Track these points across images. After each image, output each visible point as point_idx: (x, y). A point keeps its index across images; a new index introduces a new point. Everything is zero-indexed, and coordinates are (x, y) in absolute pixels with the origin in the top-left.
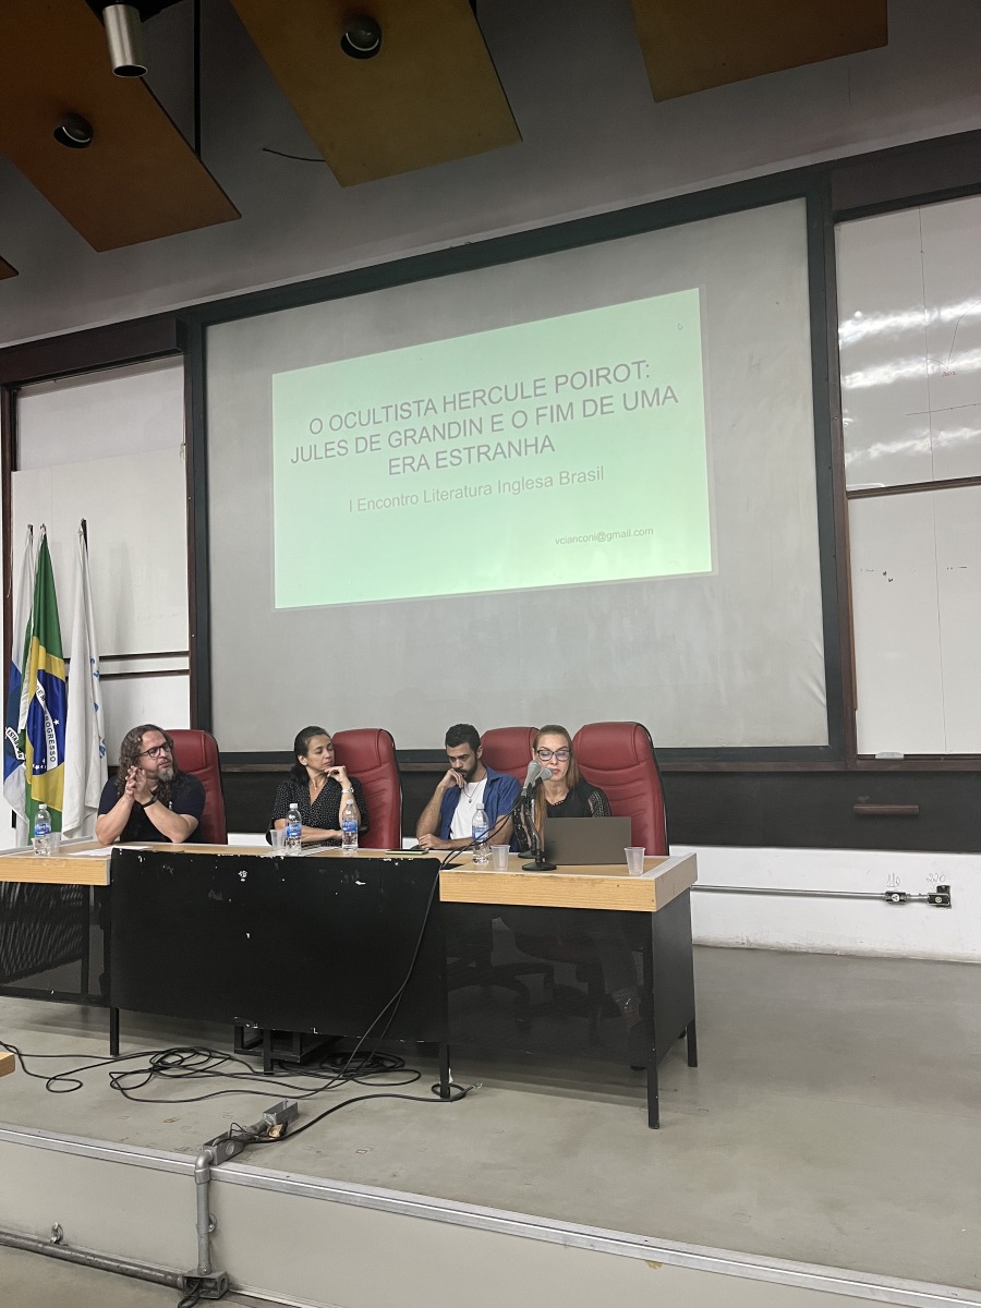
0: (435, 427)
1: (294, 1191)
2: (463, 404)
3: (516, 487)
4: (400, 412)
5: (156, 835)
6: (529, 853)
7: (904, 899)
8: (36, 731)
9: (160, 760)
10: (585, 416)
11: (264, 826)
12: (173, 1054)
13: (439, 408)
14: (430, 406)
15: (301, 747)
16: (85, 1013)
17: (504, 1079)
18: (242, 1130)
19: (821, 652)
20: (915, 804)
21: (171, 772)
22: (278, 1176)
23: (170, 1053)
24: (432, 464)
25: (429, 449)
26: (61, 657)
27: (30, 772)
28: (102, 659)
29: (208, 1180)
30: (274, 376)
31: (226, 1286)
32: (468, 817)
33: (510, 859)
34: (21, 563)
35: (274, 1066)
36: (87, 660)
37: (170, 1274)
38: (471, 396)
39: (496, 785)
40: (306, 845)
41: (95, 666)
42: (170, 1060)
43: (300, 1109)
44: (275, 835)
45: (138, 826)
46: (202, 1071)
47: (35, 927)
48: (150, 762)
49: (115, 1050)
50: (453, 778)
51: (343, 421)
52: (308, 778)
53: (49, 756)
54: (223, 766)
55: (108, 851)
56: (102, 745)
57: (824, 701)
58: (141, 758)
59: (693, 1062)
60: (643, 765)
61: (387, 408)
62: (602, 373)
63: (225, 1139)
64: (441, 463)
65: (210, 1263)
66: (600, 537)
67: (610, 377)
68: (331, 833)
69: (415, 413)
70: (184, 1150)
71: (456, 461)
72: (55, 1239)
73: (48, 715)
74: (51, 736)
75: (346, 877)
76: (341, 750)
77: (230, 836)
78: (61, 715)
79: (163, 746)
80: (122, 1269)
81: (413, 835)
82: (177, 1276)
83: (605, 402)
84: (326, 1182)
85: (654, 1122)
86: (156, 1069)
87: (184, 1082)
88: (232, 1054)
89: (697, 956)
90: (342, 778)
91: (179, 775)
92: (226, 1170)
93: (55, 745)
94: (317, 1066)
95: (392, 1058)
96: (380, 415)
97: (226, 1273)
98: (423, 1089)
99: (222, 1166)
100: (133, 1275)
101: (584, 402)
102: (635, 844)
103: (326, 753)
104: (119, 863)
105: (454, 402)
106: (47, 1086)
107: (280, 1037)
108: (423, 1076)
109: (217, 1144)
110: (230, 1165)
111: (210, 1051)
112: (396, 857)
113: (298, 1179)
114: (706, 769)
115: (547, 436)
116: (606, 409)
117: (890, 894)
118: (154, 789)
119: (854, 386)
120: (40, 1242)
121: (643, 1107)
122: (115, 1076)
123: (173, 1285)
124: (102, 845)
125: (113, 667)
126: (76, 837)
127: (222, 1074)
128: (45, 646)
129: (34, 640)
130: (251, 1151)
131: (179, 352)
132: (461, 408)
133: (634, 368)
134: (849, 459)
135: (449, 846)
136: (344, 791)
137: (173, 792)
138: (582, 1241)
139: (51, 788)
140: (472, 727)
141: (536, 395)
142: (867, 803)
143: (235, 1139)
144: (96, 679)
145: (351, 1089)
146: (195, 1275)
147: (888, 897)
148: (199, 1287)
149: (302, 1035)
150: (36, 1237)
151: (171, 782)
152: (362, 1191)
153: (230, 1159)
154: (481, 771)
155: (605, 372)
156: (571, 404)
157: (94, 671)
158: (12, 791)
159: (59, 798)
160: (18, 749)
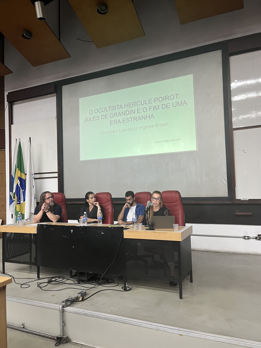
0: (122, 112)
1: (85, 315)
2: (130, 106)
3: (144, 128)
4: (113, 108)
5: (49, 220)
6: (147, 225)
7: (249, 238)
8: (18, 193)
9: (50, 201)
10: (162, 109)
11: (77, 218)
12: (54, 278)
13: (123, 107)
14: (121, 106)
15: (87, 197)
16: (31, 267)
17: (141, 286)
18: (72, 298)
19: (226, 171)
20: (251, 212)
21: (53, 204)
22: (81, 311)
23: (53, 278)
24: (122, 122)
25: (121, 118)
26: (24, 173)
27: (16, 204)
28: (35, 174)
29: (63, 312)
30: (80, 99)
31: (67, 340)
32: (131, 216)
33: (142, 227)
34: (14, 149)
35: (80, 281)
36: (31, 174)
37: (53, 336)
38: (132, 104)
39: (139, 207)
40: (88, 223)
41: (33, 176)
42: (53, 279)
43: (87, 293)
44: (80, 220)
45: (45, 218)
46: (61, 282)
47: (17, 244)
48: (48, 201)
49: (38, 277)
50: (127, 205)
51: (98, 111)
52: (89, 205)
53: (21, 200)
54: (66, 202)
55: (36, 224)
56: (35, 196)
57: (227, 185)
58: (45, 200)
59: (191, 281)
60: (178, 202)
61: (110, 107)
62: (166, 97)
63: (67, 301)
64: (124, 122)
65: (63, 333)
66: (166, 141)
67: (169, 98)
68: (95, 220)
69: (117, 108)
70: (56, 304)
71: (128, 121)
72: (23, 327)
73: (21, 188)
74: (22, 194)
75: (99, 231)
76: (97, 198)
77: (68, 221)
78: (24, 189)
79: (51, 197)
80: (40, 335)
81: (117, 220)
82: (55, 337)
83: (168, 105)
84: (93, 312)
85: (181, 297)
86: (49, 282)
87: (57, 286)
88: (69, 278)
89: (193, 253)
90: (98, 205)
91: (55, 204)
92: (68, 309)
93: (23, 196)
94: (91, 281)
95: (111, 280)
96: (108, 109)
97: (67, 336)
98: (119, 288)
99: (66, 308)
100: (43, 336)
101: (162, 105)
102: (176, 223)
103: (93, 199)
104: (39, 228)
105: (127, 105)
106: (21, 286)
107: (82, 274)
108: (119, 285)
109: (65, 302)
110: (69, 308)
111: (63, 277)
112: (112, 226)
113: (86, 311)
114: (195, 203)
115: (152, 114)
116: (168, 107)
117: (245, 236)
118: (49, 208)
119: (235, 100)
120: (19, 327)
121: (178, 293)
122: (39, 284)
123: (54, 339)
124: (35, 223)
125: (38, 176)
126: (28, 221)
127: (67, 284)
128: (20, 170)
129: (17, 168)
130: (74, 304)
131: (55, 93)
132: (129, 107)
133: (175, 96)
134: (233, 119)
135: (126, 223)
136: (98, 209)
137: (54, 209)
138: (162, 329)
139: (22, 208)
140: (132, 192)
141: (149, 103)
142: (239, 212)
143: (70, 301)
144: (33, 179)
145: (101, 288)
146: (59, 336)
147: (244, 237)
148: (60, 340)
149: (87, 273)
150: (18, 326)
151: (53, 206)
152: (103, 315)
153: (68, 306)
154: (135, 203)
155: (168, 97)
156: (158, 106)
157: (33, 177)
158: (11, 209)
159: (24, 210)
160: (13, 198)
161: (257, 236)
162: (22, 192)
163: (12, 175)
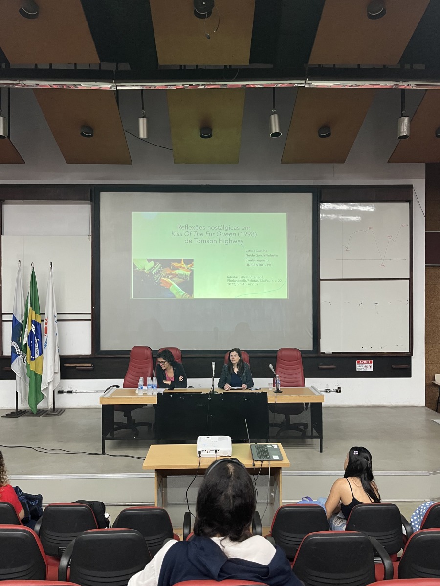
7: (330, 391)
27: (29, 359)
36: (53, 317)
55: (155, 392)
57: (312, 336)
78: (40, 337)
85: (321, 451)
93: (38, 348)
104: (162, 397)
117: (327, 390)
128: (35, 311)
131: (88, 199)
142: (322, 365)
158: (16, 367)
159: (39, 369)
160: (18, 350)
161: (337, 388)
162: (36, 342)
163: (13, 316)
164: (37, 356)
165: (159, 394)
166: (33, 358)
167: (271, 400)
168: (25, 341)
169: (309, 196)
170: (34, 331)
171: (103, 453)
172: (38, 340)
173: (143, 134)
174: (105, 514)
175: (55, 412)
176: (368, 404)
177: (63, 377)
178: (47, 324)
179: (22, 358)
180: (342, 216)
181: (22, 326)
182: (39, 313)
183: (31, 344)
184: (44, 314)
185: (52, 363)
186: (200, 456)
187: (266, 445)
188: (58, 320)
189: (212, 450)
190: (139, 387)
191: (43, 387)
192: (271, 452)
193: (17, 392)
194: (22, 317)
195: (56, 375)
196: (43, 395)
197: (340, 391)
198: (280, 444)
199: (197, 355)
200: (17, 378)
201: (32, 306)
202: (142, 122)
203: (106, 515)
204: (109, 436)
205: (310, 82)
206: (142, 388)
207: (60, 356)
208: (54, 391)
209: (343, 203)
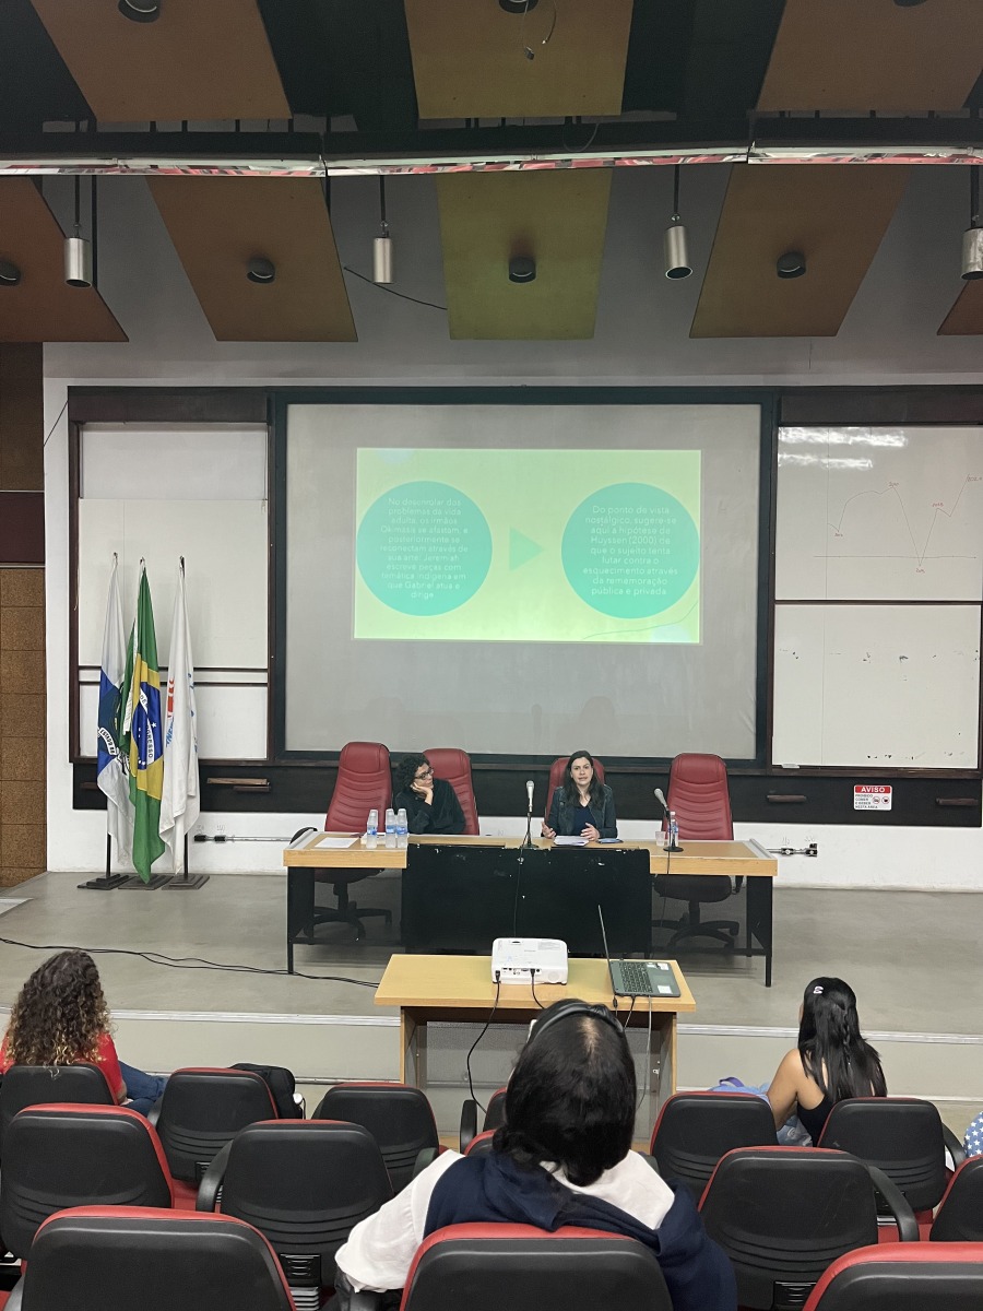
7: (793, 852)
26: (157, 670)
27: (135, 767)
36: (186, 676)
56: (196, 744)
74: (149, 736)
75: (592, 860)
78: (157, 720)
85: (768, 983)
117: (785, 850)
128: (147, 662)
129: (139, 654)
131: (263, 420)
139: (150, 780)
142: (775, 794)
144: (192, 691)
147: (783, 852)
157: (191, 681)
158: (107, 781)
159: (156, 787)
160: (110, 746)
161: (808, 847)
162: (150, 729)
163: (102, 673)
164: (151, 760)
165: (411, 847)
166: (144, 763)
167: (657, 867)
168: (126, 727)
169: (752, 414)
170: (144, 705)
171: (291, 971)
172: (154, 725)
173: (382, 274)
174: (295, 1096)
175: (189, 881)
176: (880, 883)
177: (207, 806)
178: (171, 690)
179: (120, 764)
180: (828, 457)
181: (120, 696)
182: (155, 667)
183: (138, 733)
184: (167, 669)
185: (183, 777)
186: (498, 983)
187: (643, 964)
188: (195, 684)
189: (525, 970)
190: (369, 831)
191: (163, 827)
192: (653, 979)
193: (109, 837)
194: (120, 676)
195: (191, 801)
196: (163, 843)
197: (815, 852)
198: (674, 963)
199: (494, 766)
200: (109, 805)
201: (140, 651)
202: (382, 249)
203: (297, 1098)
204: (301, 935)
205: (758, 151)
206: (374, 833)
207: (200, 760)
208: (186, 836)
209: (831, 429)
